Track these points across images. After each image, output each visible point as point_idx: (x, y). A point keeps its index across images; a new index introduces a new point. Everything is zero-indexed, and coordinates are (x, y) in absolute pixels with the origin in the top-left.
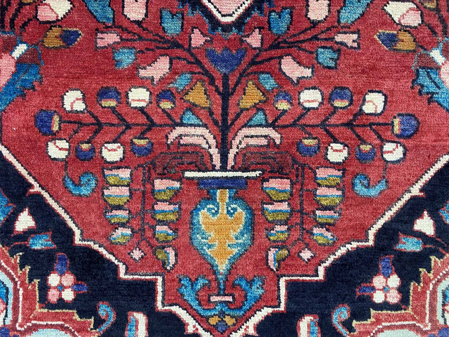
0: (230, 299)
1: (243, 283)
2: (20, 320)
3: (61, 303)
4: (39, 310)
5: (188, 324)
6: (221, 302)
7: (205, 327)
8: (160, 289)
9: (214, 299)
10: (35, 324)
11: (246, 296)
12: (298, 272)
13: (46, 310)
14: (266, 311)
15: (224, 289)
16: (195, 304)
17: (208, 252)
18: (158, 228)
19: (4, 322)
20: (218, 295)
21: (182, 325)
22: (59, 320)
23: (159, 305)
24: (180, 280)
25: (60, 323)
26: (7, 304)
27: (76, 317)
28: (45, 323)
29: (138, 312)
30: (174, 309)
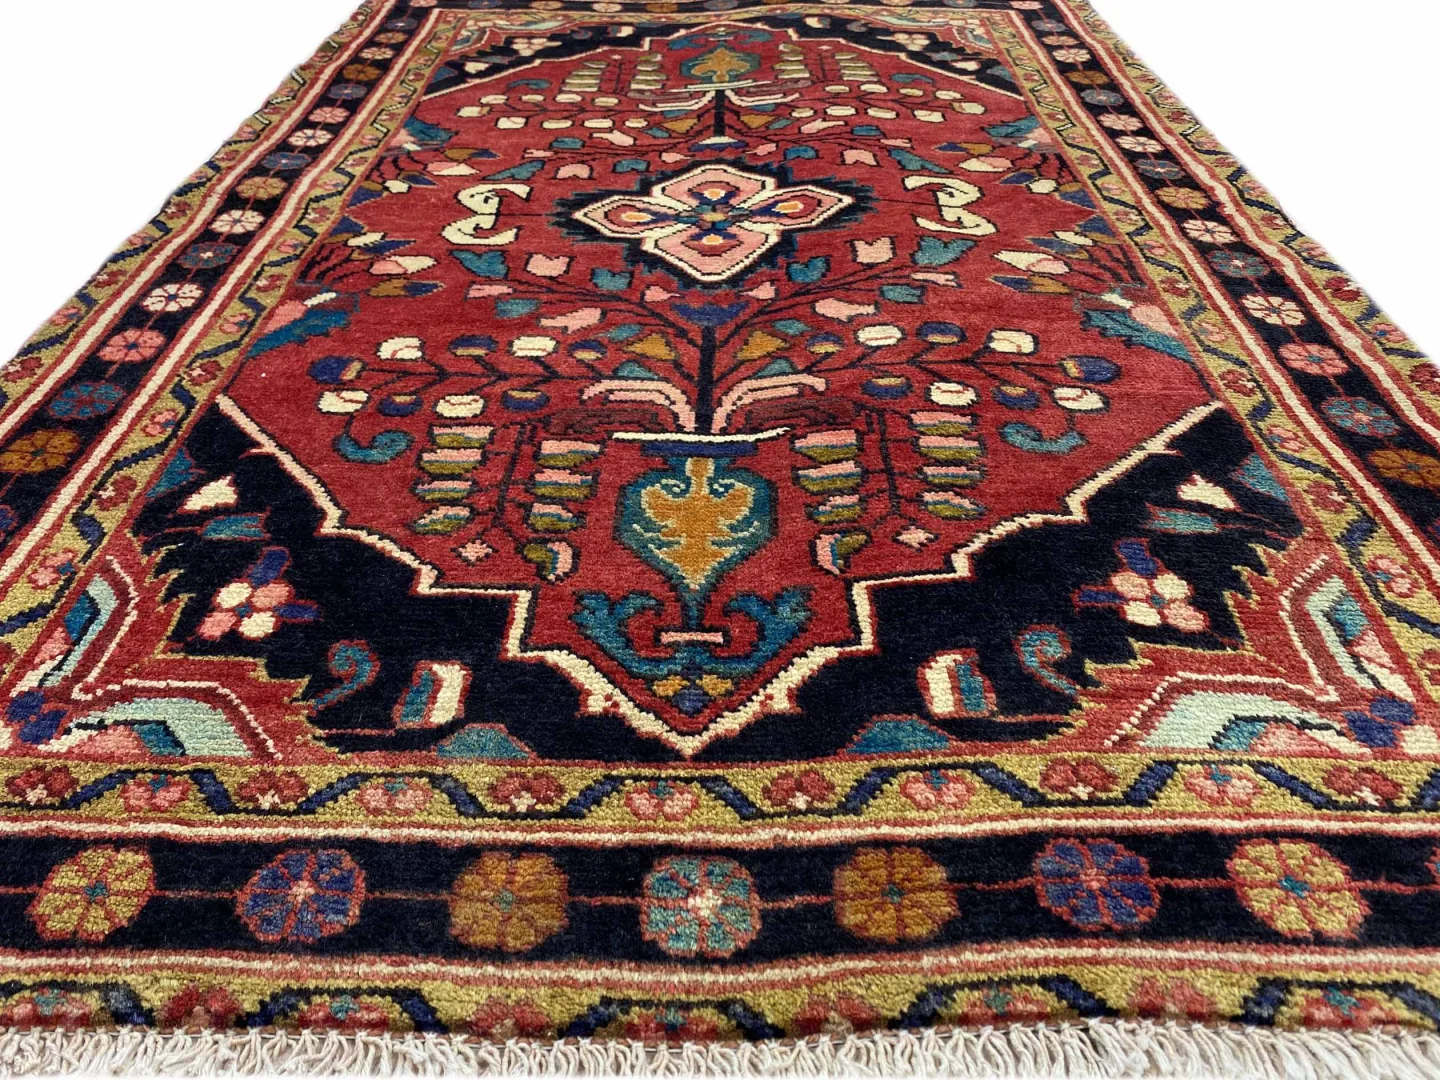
0: (715, 638)
1: (754, 608)
2: (91, 679)
3: (233, 641)
4: (160, 654)
5: (589, 693)
6: (690, 644)
7: (640, 698)
8: (520, 612)
9: (672, 637)
10: (133, 687)
11: (761, 631)
12: (901, 569)
13: (180, 656)
15: (701, 618)
16: (614, 645)
17: (661, 554)
18: (538, 508)
19: (42, 682)
20: (684, 629)
21: (575, 694)
23: (512, 648)
24: (579, 599)
25: (204, 684)
26: (77, 642)
27: (262, 675)
28: (162, 684)
29: (444, 660)
30: (553, 657)
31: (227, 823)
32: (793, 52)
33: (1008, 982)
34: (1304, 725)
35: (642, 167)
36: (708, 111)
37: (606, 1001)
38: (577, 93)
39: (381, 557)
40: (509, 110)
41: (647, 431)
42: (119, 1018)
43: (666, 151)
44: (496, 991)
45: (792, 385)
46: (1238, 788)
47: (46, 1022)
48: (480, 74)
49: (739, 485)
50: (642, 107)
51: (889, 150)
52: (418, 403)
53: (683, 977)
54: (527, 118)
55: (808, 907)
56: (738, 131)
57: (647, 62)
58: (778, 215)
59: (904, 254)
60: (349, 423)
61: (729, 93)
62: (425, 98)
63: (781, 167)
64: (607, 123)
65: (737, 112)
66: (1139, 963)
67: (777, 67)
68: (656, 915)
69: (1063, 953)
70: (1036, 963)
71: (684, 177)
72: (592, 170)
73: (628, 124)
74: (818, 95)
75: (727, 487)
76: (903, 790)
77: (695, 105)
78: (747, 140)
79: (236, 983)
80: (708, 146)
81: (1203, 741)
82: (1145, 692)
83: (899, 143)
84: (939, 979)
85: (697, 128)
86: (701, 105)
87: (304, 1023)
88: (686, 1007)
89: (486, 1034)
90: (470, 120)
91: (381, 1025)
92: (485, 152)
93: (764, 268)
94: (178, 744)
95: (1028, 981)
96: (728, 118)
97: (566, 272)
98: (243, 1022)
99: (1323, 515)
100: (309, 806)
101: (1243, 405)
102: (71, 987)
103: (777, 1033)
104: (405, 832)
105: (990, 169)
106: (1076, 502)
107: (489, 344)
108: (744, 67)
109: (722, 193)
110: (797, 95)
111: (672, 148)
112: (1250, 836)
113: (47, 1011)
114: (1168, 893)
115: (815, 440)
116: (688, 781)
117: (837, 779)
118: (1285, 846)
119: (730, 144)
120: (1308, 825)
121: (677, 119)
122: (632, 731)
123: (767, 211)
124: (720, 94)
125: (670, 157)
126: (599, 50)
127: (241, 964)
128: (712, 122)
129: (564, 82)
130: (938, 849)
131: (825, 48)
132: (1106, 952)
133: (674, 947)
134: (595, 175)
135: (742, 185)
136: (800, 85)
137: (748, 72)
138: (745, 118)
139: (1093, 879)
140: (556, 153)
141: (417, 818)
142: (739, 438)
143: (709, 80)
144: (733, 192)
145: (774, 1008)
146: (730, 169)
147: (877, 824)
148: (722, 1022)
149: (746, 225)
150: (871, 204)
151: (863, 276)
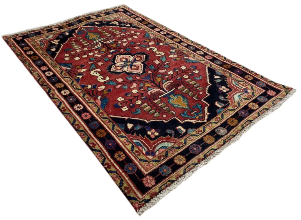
0: (196, 111)
1: (195, 107)
2: (149, 148)
3: (156, 137)
4: (152, 142)
6: (194, 113)
8: (177, 119)
9: (192, 113)
10: (155, 146)
11: (198, 109)
12: (203, 97)
13: (154, 141)
14: (206, 108)
15: (192, 110)
16: (189, 117)
18: (164, 109)
19: (145, 151)
20: (192, 112)
21: (192, 123)
22: (160, 141)
23: (181, 122)
24: (180, 115)
25: (161, 141)
26: (142, 146)
27: (164, 137)
28: (157, 144)
29: (177, 126)
30: (186, 121)
31: (181, 149)
32: (102, 30)
33: (245, 123)
34: (242, 94)
35: (108, 59)
37: (224, 141)
39: (156, 122)
41: (161, 95)
42: (196, 165)
43: (107, 55)
44: (217, 145)
45: (169, 82)
46: (244, 101)
47: (191, 169)
49: (178, 96)
50: (92, 48)
52: (133, 104)
53: (226, 136)
55: (228, 126)
56: (113, 48)
57: (80, 39)
58: (138, 60)
59: (160, 61)
60: (130, 111)
61: (102, 41)
62: (55, 59)
64: (92, 53)
65: (108, 45)
66: (251, 116)
67: (104, 34)
68: (220, 134)
69: (246, 119)
70: (246, 120)
71: (116, 59)
73: (95, 52)
74: (117, 38)
75: (177, 97)
76: (225, 115)
77: (100, 45)
78: (116, 49)
79: (200, 157)
80: (112, 52)
81: (238, 99)
82: (231, 97)
83: (138, 43)
84: (242, 125)
85: (106, 49)
87: (208, 156)
88: (229, 137)
89: (219, 148)
91: (213, 152)
92: (82, 65)
93: (146, 69)
94: (167, 147)
95: (246, 122)
97: (123, 80)
98: (204, 159)
99: (227, 75)
100: (185, 143)
101: (209, 65)
102: (189, 166)
103: (236, 135)
104: (195, 140)
106: (209, 83)
107: (129, 93)
110: (114, 39)
112: (248, 104)
113: (190, 168)
114: (248, 111)
115: (179, 88)
116: (209, 123)
117: (219, 117)
118: (250, 104)
119: (115, 51)
120: (250, 101)
121: (101, 49)
122: (200, 123)
123: (135, 60)
124: (100, 42)
125: (109, 56)
127: (198, 156)
130: (232, 117)
132: (249, 117)
133: (223, 135)
134: (104, 63)
135: (127, 57)
137: (100, 37)
138: (112, 46)
139: (243, 113)
140: (93, 61)
141: (195, 139)
142: (171, 91)
143: (95, 40)
145: (234, 133)
146: (121, 55)
147: (226, 118)
148: (232, 137)
149: (135, 63)
150: (148, 55)
151: (160, 66)
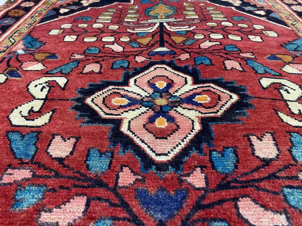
32: (189, 6)
35: (125, 65)
36: (156, 33)
38: (102, 23)
40: (71, 32)
43: (137, 55)
48: (65, 14)
50: (128, 30)
51: (246, 60)
54: (78, 36)
56: (170, 45)
57: (132, 9)
58: (197, 104)
59: (285, 150)
61: (165, 24)
62: (38, 25)
63: (194, 69)
64: (112, 39)
65: (169, 34)
67: (184, 13)
71: (146, 72)
72: (101, 67)
73: (121, 39)
74: (204, 27)
77: (151, 30)
78: (175, 50)
80: (157, 53)
83: (248, 55)
85: (152, 42)
86: (153, 30)
90: (54, 36)
92: (53, 56)
96: (166, 37)
97: (71, 153)
105: (298, 72)
108: (171, 12)
109: (165, 84)
110: (194, 27)
111: (140, 53)
119: (166, 53)
121: (143, 37)
123: (189, 100)
124: (161, 24)
125: (140, 59)
126: (114, 4)
128: (158, 39)
129: (97, 18)
131: (202, 4)
134: (102, 71)
135: (176, 79)
136: (195, 21)
137: (172, 15)
138: (173, 38)
140: (86, 56)
143: (156, 18)
144: (170, 84)
146: (168, 68)
149: (179, 109)
150: (249, 101)
151: (264, 173)
